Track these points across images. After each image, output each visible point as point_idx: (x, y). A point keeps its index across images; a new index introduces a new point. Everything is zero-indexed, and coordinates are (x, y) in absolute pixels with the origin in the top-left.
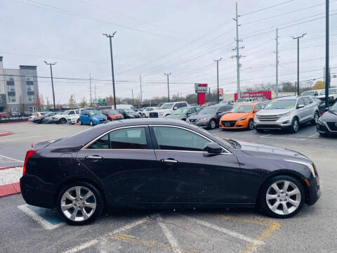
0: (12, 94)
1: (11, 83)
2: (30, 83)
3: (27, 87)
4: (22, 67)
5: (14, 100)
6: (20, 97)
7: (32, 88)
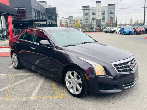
0: (103, 19)
1: (103, 13)
2: (112, 13)
3: (110, 15)
4: (109, 5)
5: (104, 22)
6: (107, 20)
7: (112, 15)
